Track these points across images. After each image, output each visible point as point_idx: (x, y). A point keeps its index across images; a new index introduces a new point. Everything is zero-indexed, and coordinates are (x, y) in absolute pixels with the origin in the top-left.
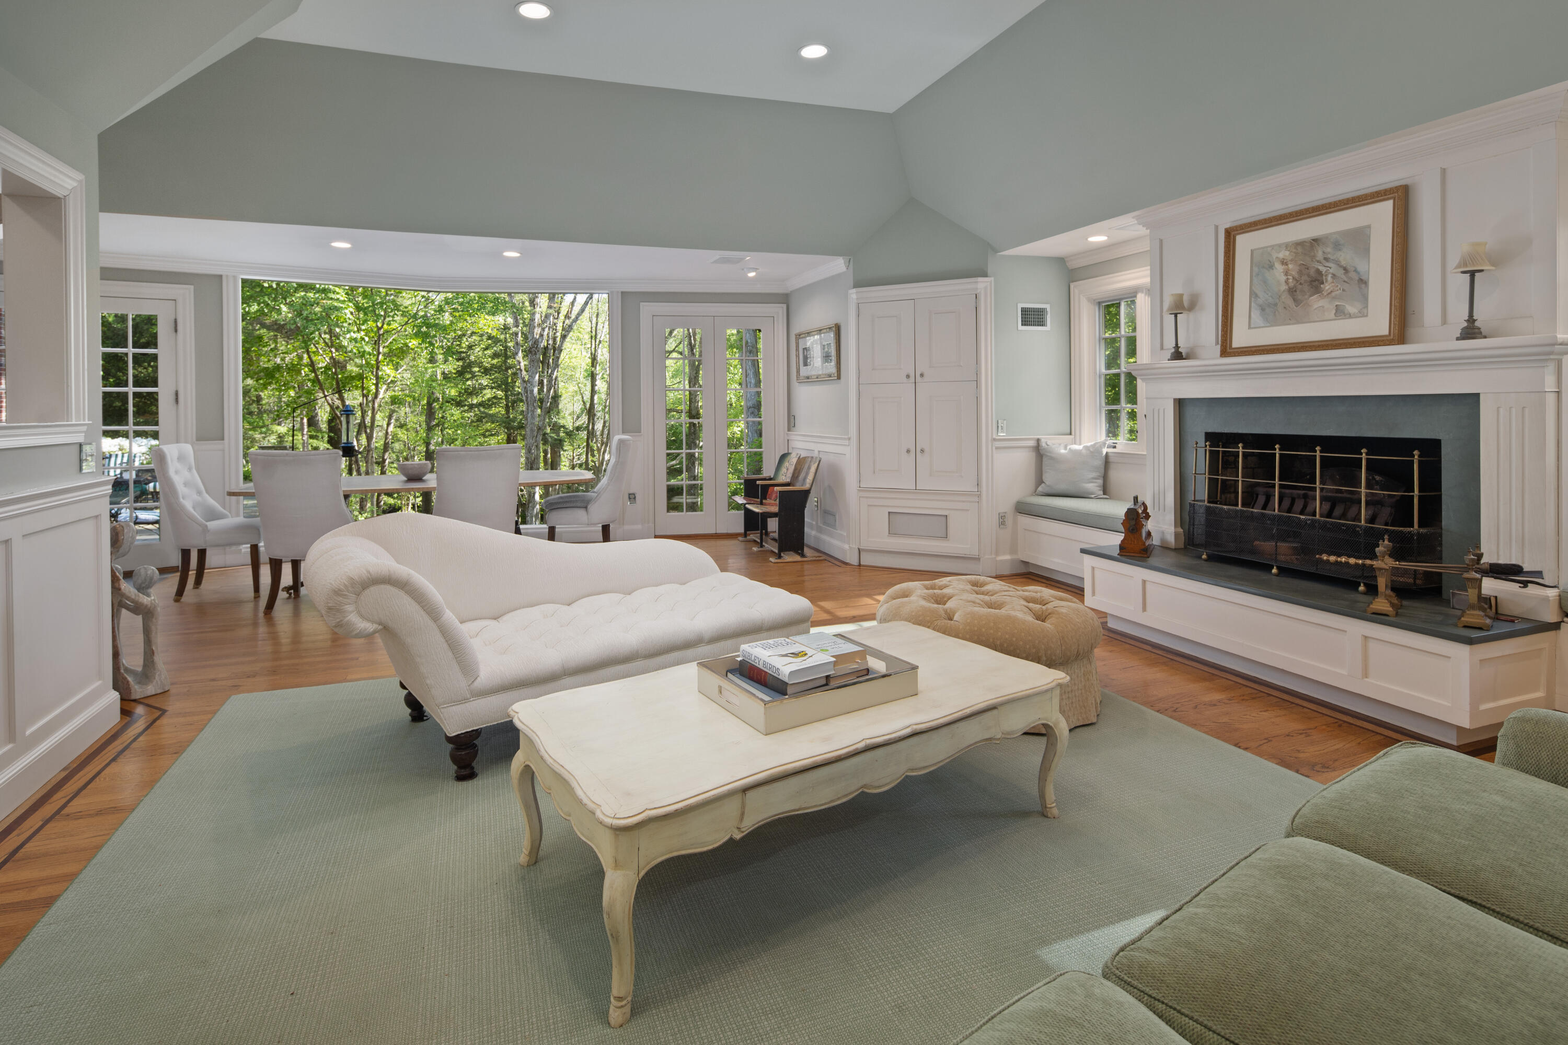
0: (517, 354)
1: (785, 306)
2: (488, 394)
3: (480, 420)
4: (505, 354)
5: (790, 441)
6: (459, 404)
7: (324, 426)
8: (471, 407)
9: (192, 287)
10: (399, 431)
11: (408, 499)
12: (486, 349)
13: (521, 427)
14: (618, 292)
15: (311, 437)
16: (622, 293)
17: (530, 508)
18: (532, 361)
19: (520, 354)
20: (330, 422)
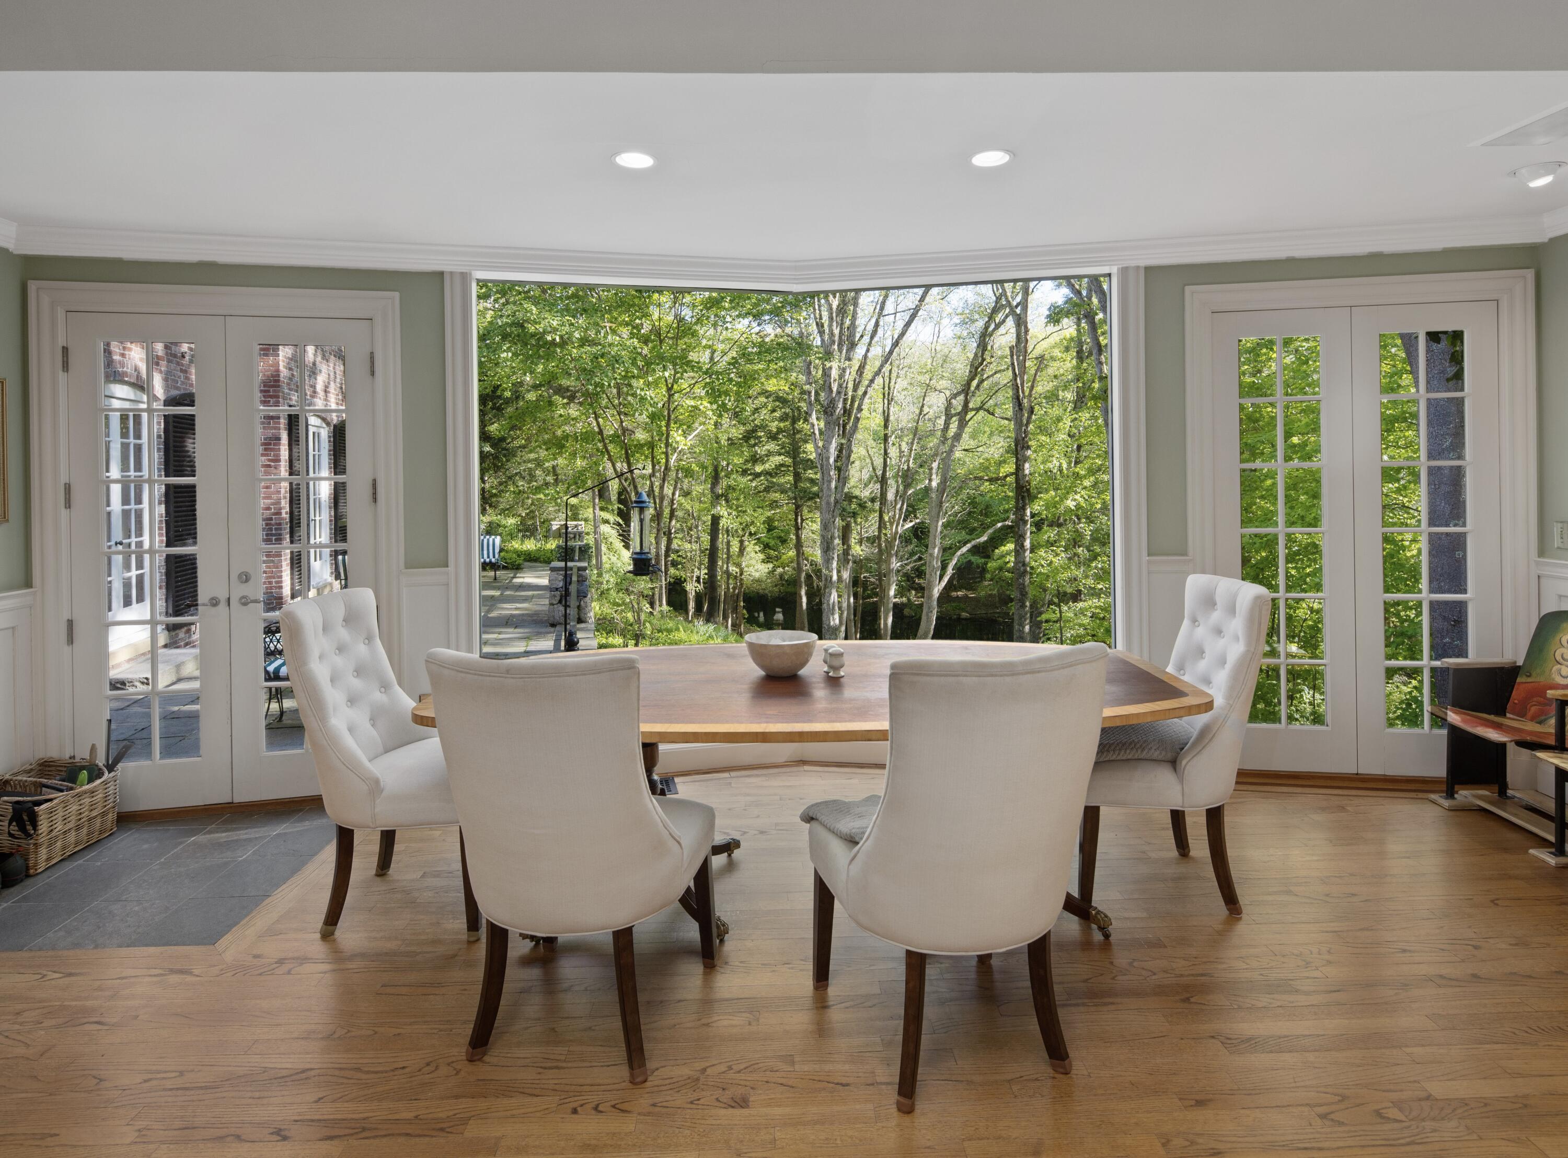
0: (810, 415)
1: (1530, 274)
2: (778, 459)
3: (767, 490)
4: (795, 417)
5: (1542, 580)
6: (744, 472)
7: (614, 498)
8: (758, 475)
9: (396, 295)
10: (683, 500)
11: (693, 572)
12: (773, 411)
13: (814, 496)
14: (1138, 267)
15: (602, 509)
16: (1148, 269)
17: (827, 594)
18: (827, 423)
19: (814, 416)
20: (620, 494)
